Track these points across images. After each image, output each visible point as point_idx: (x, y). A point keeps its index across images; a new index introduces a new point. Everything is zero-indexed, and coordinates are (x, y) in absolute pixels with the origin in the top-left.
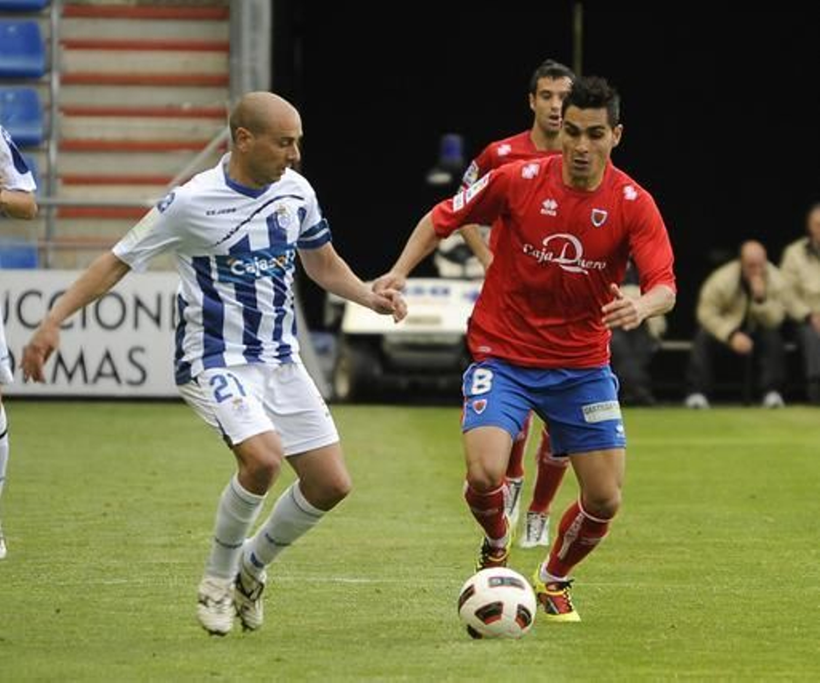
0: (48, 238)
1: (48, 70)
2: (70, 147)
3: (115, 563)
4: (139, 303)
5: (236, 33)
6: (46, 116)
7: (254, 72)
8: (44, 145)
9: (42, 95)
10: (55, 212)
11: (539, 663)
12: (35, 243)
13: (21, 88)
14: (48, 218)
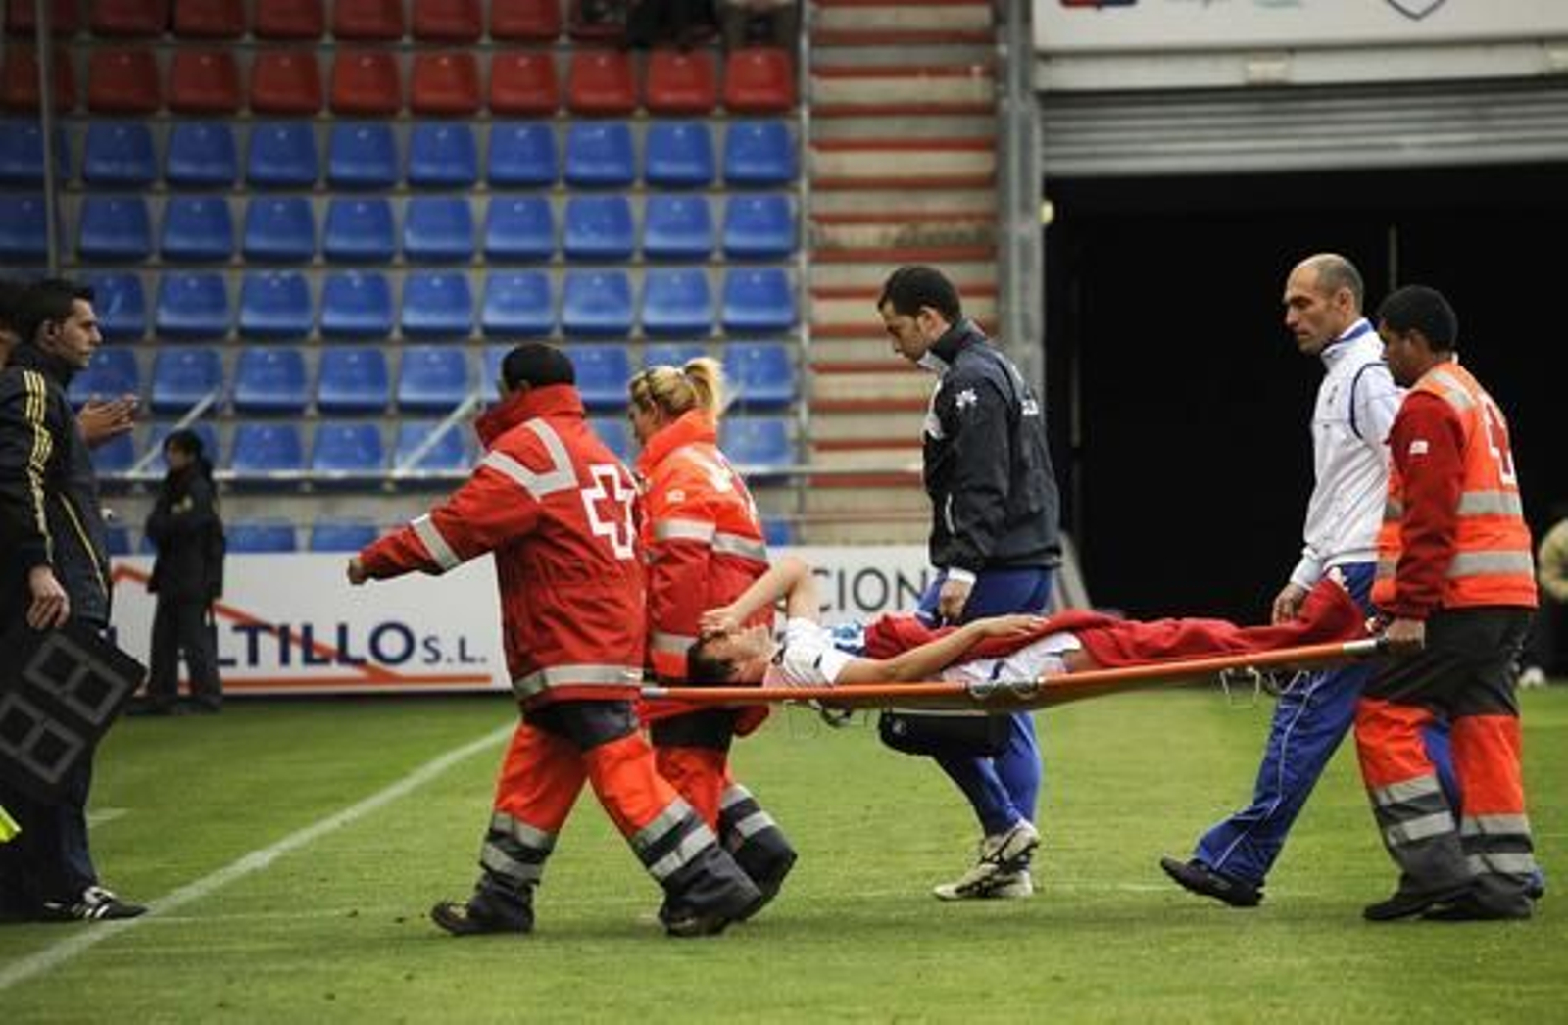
0: (800, 510)
1: (796, 323)
2: (823, 408)
3: (875, 872)
4: (902, 581)
5: (1004, 274)
6: (796, 375)
7: (1025, 317)
8: (793, 407)
9: (791, 351)
10: (807, 481)
11: (1352, 979)
12: (786, 517)
13: (768, 345)
14: (799, 488)
